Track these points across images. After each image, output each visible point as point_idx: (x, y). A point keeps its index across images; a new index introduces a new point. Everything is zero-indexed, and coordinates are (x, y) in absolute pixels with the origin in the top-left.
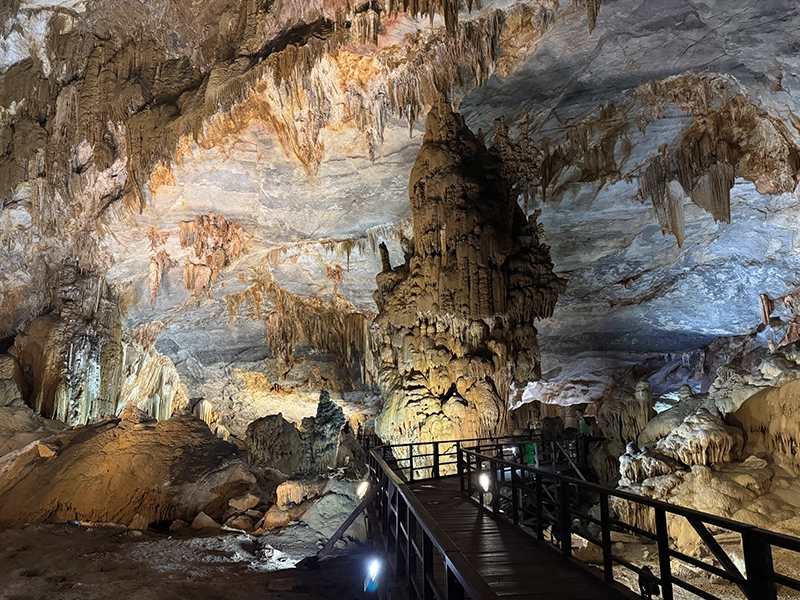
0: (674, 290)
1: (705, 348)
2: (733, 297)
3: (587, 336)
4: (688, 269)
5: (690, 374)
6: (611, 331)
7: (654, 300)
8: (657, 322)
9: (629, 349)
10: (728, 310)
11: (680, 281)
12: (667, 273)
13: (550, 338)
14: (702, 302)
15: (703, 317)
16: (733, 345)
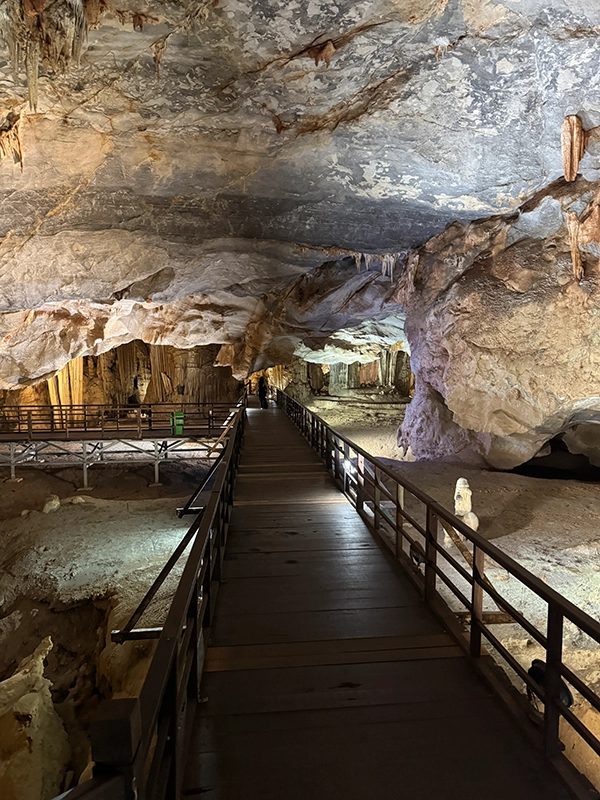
0: (408, 95)
1: (419, 248)
2: (516, 121)
3: (226, 203)
4: (444, 42)
5: (385, 295)
6: (271, 195)
7: (364, 119)
8: (358, 179)
9: (299, 240)
10: (498, 152)
11: (423, 73)
12: (399, 54)
13: (150, 200)
14: (455, 129)
15: (450, 164)
16: (473, 238)
